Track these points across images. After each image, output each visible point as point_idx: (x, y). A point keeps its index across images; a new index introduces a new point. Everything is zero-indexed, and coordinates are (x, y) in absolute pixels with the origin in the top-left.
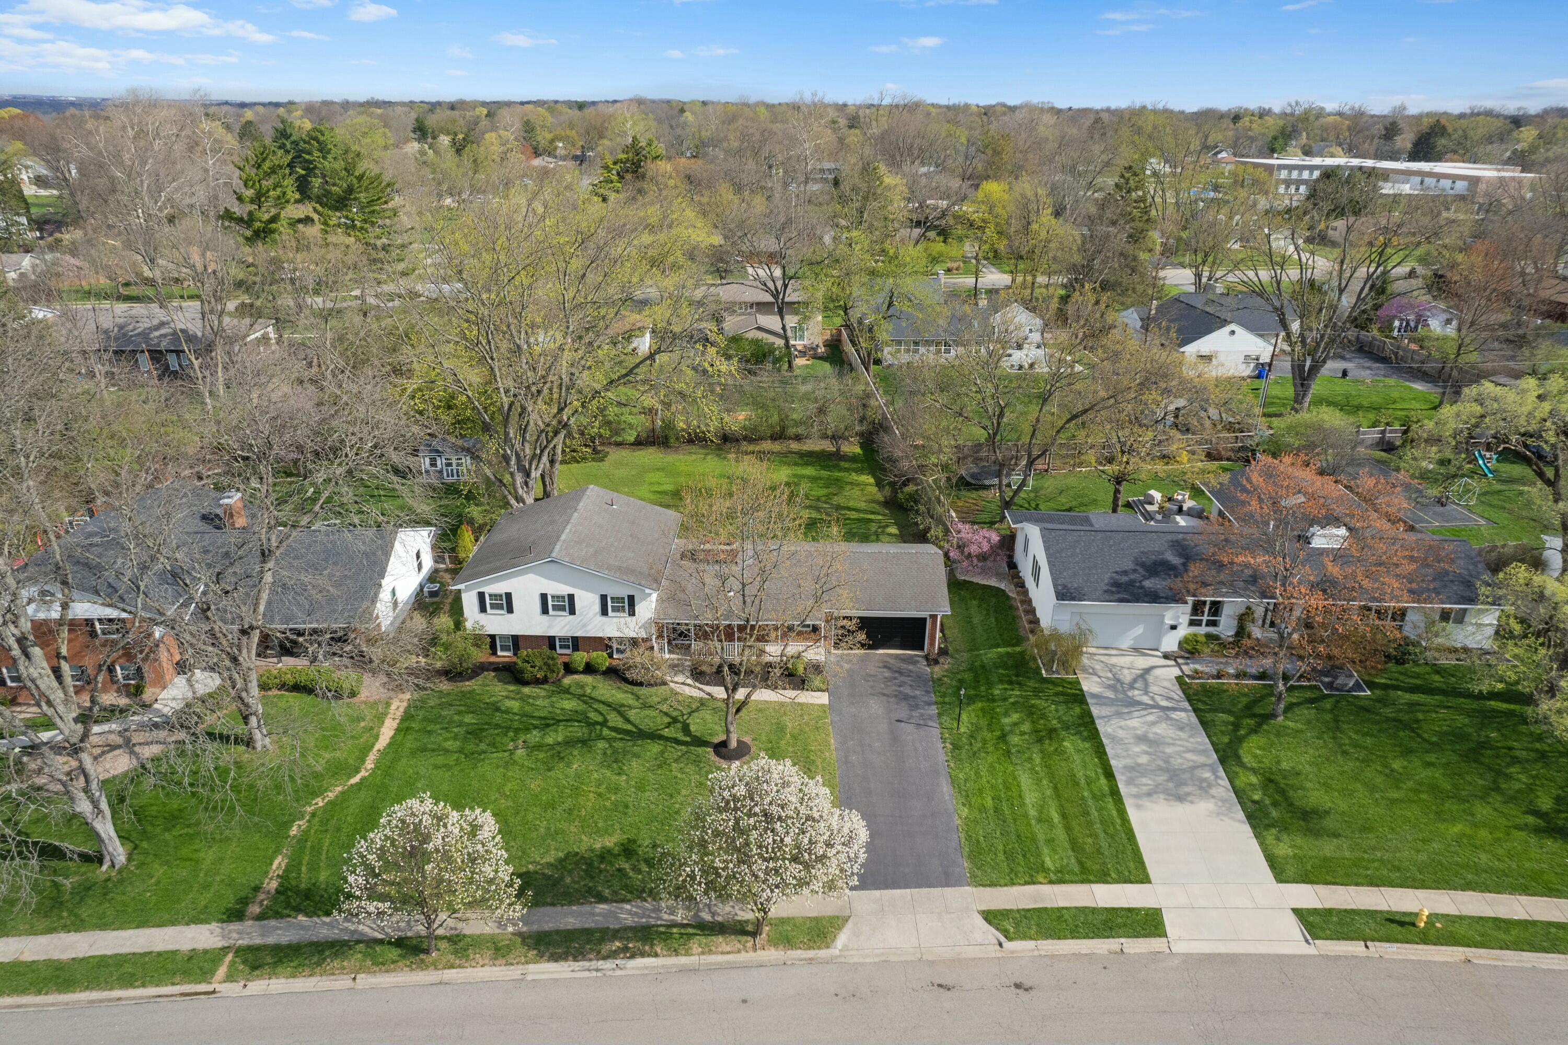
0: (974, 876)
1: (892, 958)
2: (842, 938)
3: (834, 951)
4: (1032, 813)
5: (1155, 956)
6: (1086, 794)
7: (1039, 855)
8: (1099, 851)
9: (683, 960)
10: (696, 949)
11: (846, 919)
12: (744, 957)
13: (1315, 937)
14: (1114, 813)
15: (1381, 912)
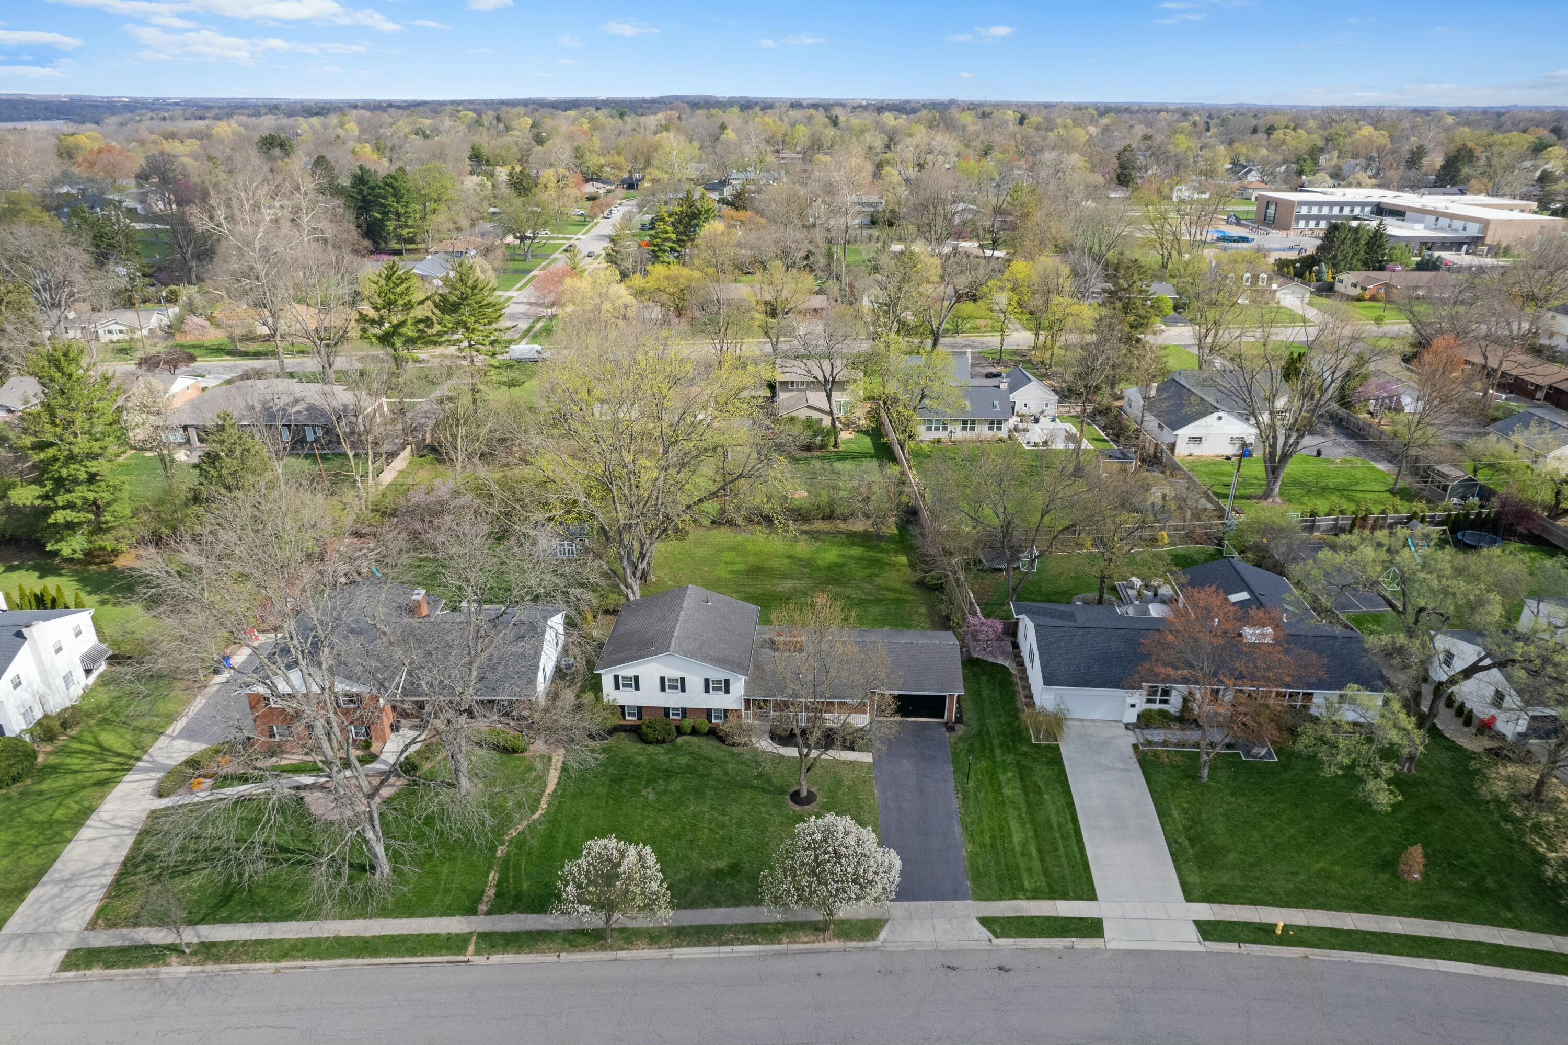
0: (974, 893)
1: (917, 948)
2: (883, 935)
3: (877, 943)
4: (1018, 848)
5: (1095, 950)
6: (1057, 835)
7: (1020, 879)
8: (1063, 877)
9: (777, 947)
10: (785, 940)
11: (886, 921)
12: (816, 946)
13: (1205, 939)
14: (1076, 849)
15: (1254, 923)
